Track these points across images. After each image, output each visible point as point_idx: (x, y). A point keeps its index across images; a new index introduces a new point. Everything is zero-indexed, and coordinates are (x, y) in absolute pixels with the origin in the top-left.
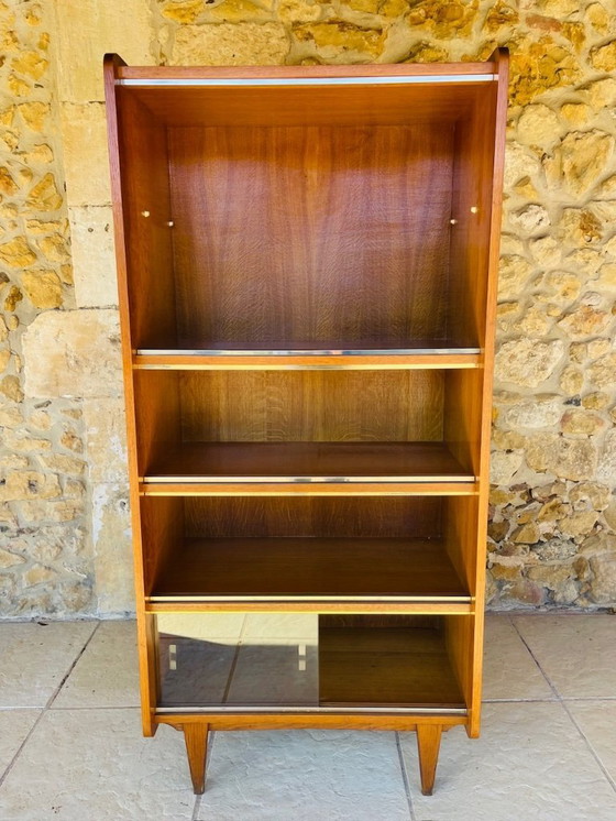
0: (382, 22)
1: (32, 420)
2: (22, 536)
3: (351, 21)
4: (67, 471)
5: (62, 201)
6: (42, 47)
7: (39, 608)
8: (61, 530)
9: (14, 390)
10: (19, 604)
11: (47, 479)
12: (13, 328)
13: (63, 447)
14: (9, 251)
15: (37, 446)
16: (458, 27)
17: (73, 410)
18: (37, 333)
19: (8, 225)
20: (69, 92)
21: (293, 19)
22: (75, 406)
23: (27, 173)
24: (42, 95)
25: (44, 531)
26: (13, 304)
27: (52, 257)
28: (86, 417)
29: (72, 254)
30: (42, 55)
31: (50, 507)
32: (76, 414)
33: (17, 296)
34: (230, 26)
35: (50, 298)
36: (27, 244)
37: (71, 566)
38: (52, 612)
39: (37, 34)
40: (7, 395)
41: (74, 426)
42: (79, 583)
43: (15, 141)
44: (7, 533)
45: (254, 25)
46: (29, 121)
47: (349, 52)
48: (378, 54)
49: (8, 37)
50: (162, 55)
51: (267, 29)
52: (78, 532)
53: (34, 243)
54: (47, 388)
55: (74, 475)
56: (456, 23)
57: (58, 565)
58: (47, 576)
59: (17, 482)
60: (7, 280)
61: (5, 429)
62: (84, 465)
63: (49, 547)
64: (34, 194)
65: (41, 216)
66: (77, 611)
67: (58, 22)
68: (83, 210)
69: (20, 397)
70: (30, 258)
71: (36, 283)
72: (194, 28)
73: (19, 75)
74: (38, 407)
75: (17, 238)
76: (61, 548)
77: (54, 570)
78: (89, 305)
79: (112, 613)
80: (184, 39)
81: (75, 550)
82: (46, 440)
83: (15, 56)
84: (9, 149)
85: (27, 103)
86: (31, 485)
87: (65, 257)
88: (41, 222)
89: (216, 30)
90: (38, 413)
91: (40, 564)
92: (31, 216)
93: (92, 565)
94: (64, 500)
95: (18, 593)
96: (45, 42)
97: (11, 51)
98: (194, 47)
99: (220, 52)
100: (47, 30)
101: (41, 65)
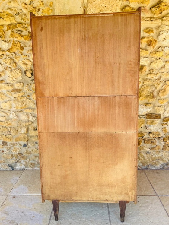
6: (51, 6)
30: (51, 8)
39: (49, 2)
44: (37, 144)
47: (139, 4)
48: (148, 4)
49: (41, 3)
50: (85, 7)
73: (44, 14)
80: (91, 2)
83: (43, 8)
96: (51, 4)
97: (42, 7)
98: (94, 4)
99: (102, 5)
100: (52, 1)
101: (50, 11)
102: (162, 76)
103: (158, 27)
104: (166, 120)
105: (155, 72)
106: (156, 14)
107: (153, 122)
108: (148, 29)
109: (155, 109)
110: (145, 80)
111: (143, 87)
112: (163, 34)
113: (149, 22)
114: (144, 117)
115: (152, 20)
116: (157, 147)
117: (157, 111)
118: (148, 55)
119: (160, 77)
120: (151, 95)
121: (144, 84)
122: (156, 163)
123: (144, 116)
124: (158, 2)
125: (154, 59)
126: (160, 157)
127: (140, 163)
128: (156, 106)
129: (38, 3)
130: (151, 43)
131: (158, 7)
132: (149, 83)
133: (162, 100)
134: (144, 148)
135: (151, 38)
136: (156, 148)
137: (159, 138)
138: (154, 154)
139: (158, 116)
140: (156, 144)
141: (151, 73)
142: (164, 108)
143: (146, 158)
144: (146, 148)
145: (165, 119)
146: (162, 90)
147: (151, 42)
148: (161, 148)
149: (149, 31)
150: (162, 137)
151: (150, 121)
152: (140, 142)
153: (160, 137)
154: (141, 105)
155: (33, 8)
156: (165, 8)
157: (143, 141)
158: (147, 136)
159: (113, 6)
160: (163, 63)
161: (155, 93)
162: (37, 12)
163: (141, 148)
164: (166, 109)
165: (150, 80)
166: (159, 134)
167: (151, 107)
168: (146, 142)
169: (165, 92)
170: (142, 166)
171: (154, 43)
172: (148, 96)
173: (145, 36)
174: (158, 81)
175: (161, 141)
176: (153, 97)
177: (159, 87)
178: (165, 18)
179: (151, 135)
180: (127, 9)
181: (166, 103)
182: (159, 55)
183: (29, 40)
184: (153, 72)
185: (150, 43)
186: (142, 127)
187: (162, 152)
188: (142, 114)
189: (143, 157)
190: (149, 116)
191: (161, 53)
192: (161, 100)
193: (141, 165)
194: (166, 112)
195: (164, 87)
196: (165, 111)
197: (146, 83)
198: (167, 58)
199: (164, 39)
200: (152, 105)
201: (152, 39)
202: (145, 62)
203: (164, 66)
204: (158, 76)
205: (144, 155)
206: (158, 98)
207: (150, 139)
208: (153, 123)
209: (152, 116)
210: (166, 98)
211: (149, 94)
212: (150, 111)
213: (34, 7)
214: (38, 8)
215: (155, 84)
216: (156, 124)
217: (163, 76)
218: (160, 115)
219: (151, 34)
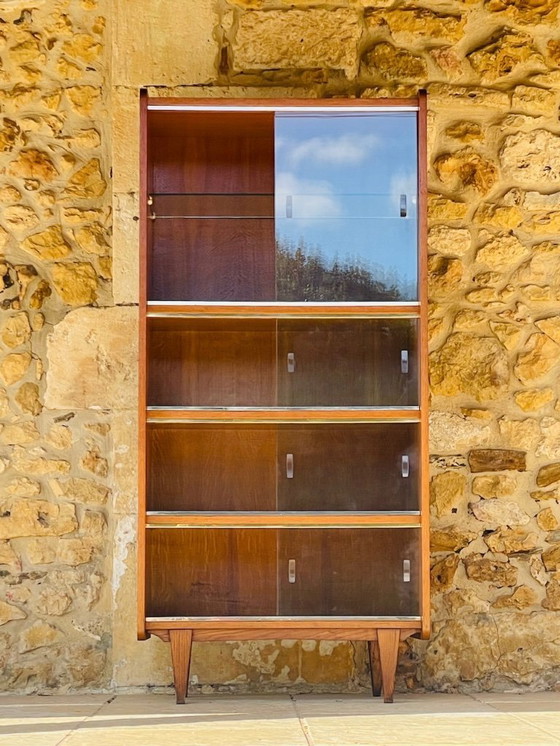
0: (461, 8)
1: (50, 436)
2: (26, 582)
3: (428, 6)
4: (85, 500)
5: (105, 187)
6: (97, 30)
7: (38, 679)
8: (73, 575)
9: (31, 400)
10: (11, 675)
11: (61, 509)
12: (38, 328)
13: (84, 470)
14: (43, 242)
15: (53, 469)
16: (543, 14)
17: (99, 425)
18: (66, 333)
19: (42, 212)
20: (123, 76)
21: (366, 5)
22: (102, 419)
23: (70, 158)
24: (94, 78)
25: (52, 576)
26: (41, 300)
27: (90, 248)
28: (114, 433)
29: (113, 245)
30: (97, 38)
31: (63, 545)
32: (103, 429)
33: (45, 291)
34: (298, 12)
35: (84, 293)
36: (62, 235)
37: (82, 624)
38: (53, 686)
39: (93, 18)
40: (25, 406)
41: (100, 444)
42: (90, 647)
43: (59, 125)
44: (7, 578)
45: (324, 11)
46: (77, 105)
47: (425, 37)
48: (457, 40)
49: (62, 21)
50: (225, 39)
51: (338, 15)
52: (94, 579)
53: (69, 234)
54: (72, 397)
55: (94, 505)
56: (540, 9)
57: (64, 623)
58: (52, 637)
59: (25, 513)
60: (35, 273)
61: (17, 448)
62: (107, 493)
63: (57, 597)
64: (75, 180)
65: (82, 203)
66: (85, 685)
67: (117, 7)
68: (129, 197)
69: (39, 408)
70: (64, 249)
71: (70, 277)
72: (260, 13)
73: (70, 58)
74: (60, 419)
75: (52, 227)
76: (71, 599)
77: (60, 630)
78: (127, 302)
79: (131, 685)
80: (249, 24)
81: (89, 600)
82: (65, 461)
83: (67, 39)
84: (52, 133)
85: (77, 87)
86: (40, 519)
87: (104, 247)
88: (81, 210)
89: (283, 16)
90: (58, 428)
91: (44, 620)
92: (69, 204)
93: (108, 622)
94: (80, 538)
95: (11, 661)
96: (100, 26)
97: (64, 34)
98: (260, 32)
99: (288, 37)
100: (103, 14)
101: (94, 49)
102: (523, 299)
103: (499, 121)
104: (549, 475)
105: (496, 284)
106: (488, 74)
107: (496, 483)
108: (462, 127)
109: (503, 429)
110: (457, 314)
111: (452, 343)
112: (515, 143)
113: (462, 102)
114: (463, 465)
115: (473, 96)
116: (519, 596)
117: (513, 439)
118: (466, 219)
119: (517, 302)
120: (483, 374)
121: (455, 330)
122: (516, 663)
123: (461, 461)
124: (496, 31)
125: (490, 236)
126: (534, 637)
127: (453, 667)
128: (506, 418)
129: (50, 21)
130: (473, 175)
131: (492, 52)
132: (474, 324)
133: (527, 394)
134: (466, 598)
135: (474, 156)
136: (514, 598)
137: (524, 554)
138: (510, 627)
139: (515, 461)
140: (514, 579)
141: (479, 288)
142: (536, 428)
143: (475, 641)
144: (474, 599)
145: (544, 472)
146: (528, 353)
147: (474, 171)
148: (539, 601)
149: (467, 132)
150: (535, 548)
151: (484, 479)
152: (450, 570)
153: (527, 547)
154: (449, 415)
155: (29, 37)
156: (519, 54)
157: (460, 569)
158: (477, 546)
159: (330, 42)
160: (523, 253)
161: (500, 367)
162: (43, 50)
163: (452, 598)
164: (545, 430)
165: (478, 314)
166: (523, 535)
167: (486, 422)
168: (471, 569)
169: (536, 362)
170: (461, 678)
171: (484, 174)
172: (471, 377)
173: (453, 151)
174: (507, 319)
175: (535, 565)
176: (493, 380)
177: (515, 343)
178: (519, 90)
179: (492, 540)
180: (381, 52)
181: (545, 407)
182: (505, 221)
183: (6, 149)
184: (486, 282)
185: (469, 177)
186: (454, 511)
187: (540, 617)
188: (453, 448)
189: (465, 638)
190: (483, 459)
191: (511, 213)
192: (524, 392)
193: (456, 674)
194: (547, 441)
195: (533, 341)
196: (544, 438)
197: (464, 326)
198: (537, 231)
199: (520, 164)
200: (489, 416)
201: (475, 162)
202: (456, 246)
203: (527, 263)
204: (508, 297)
205: (465, 627)
206: (515, 385)
207: (488, 560)
208: (499, 487)
209: (492, 459)
210: (546, 387)
211: (477, 368)
212: (485, 441)
213: (34, 30)
214: (49, 36)
215: (496, 329)
216: (507, 491)
217: (528, 302)
218: (524, 454)
219: (475, 142)
